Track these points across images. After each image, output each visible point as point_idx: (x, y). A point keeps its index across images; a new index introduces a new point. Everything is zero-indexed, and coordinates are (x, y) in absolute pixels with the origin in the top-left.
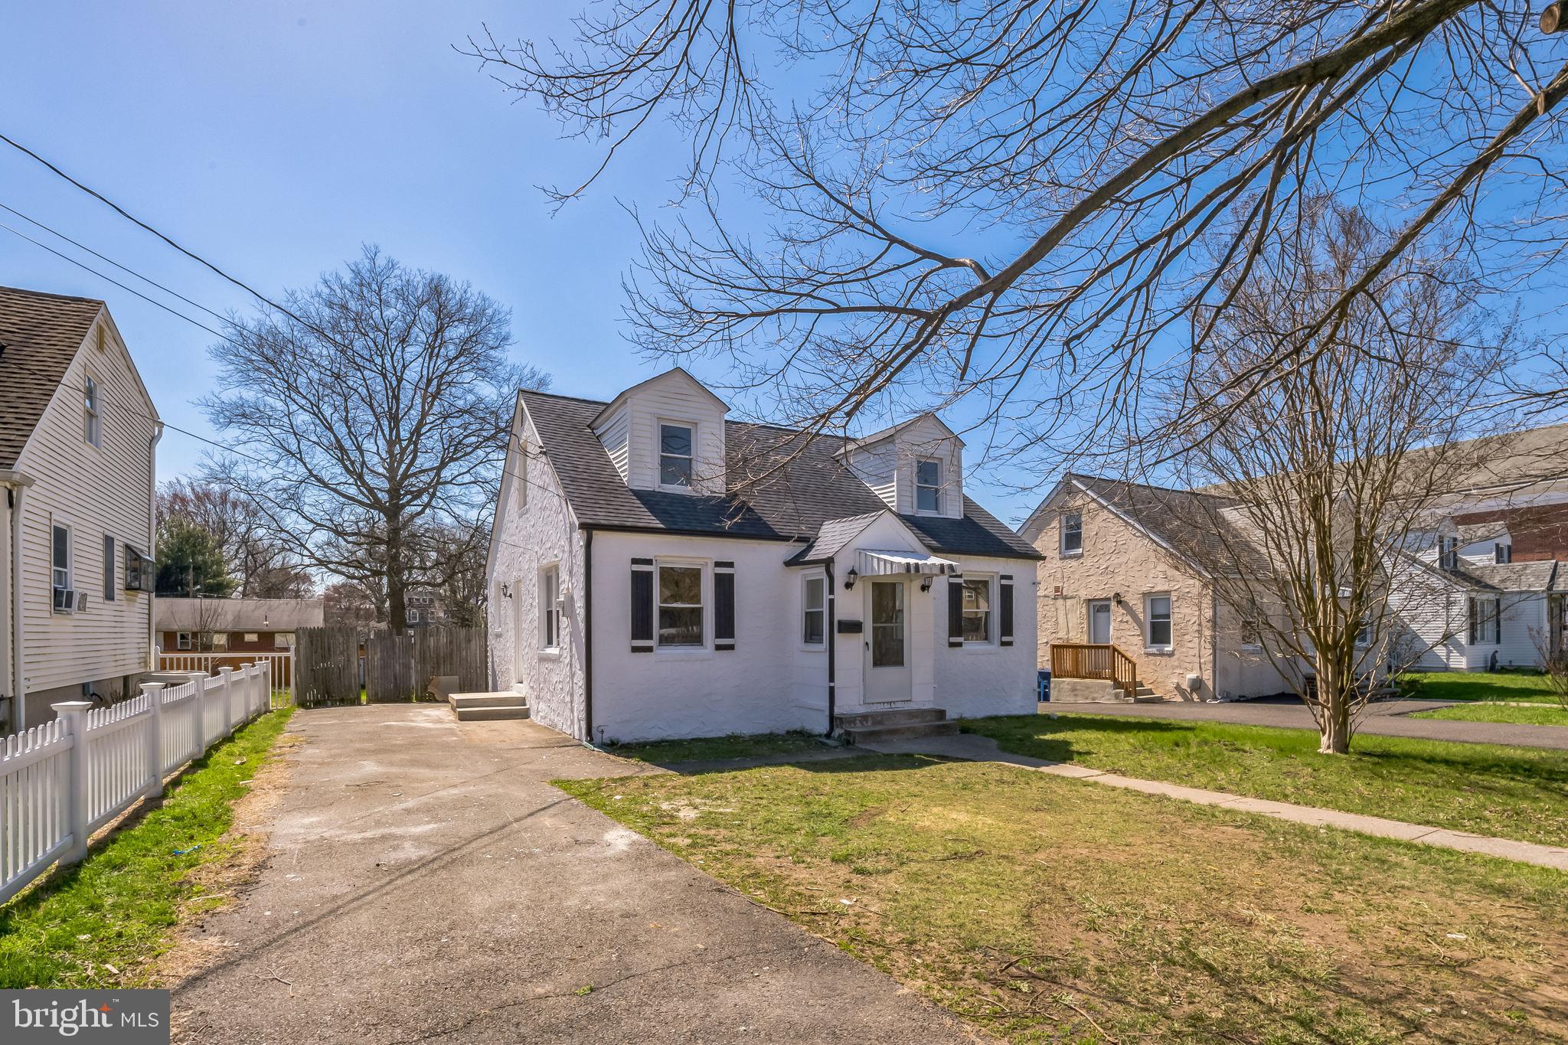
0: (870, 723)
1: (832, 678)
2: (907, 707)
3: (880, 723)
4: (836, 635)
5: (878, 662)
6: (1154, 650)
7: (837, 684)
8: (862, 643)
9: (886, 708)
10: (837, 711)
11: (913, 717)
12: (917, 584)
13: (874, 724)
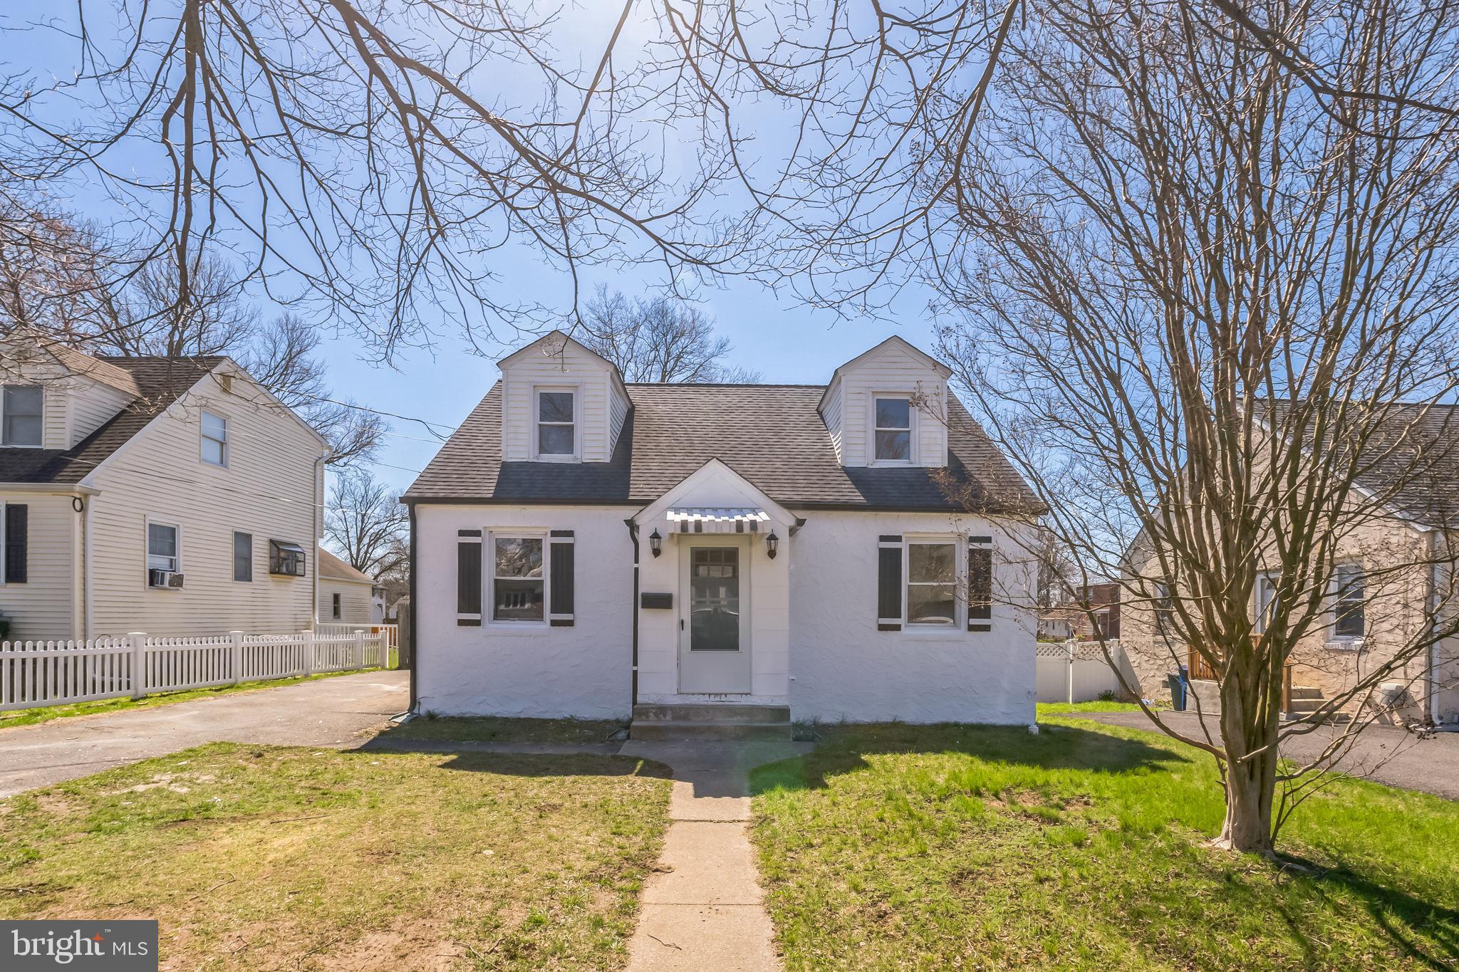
0: (669, 717)
1: (635, 663)
2: (745, 701)
3: (685, 718)
4: (640, 610)
5: (699, 643)
6: (1338, 644)
7: (640, 668)
8: (676, 622)
9: (712, 701)
10: (640, 699)
11: (736, 714)
12: (761, 548)
13: (674, 718)
